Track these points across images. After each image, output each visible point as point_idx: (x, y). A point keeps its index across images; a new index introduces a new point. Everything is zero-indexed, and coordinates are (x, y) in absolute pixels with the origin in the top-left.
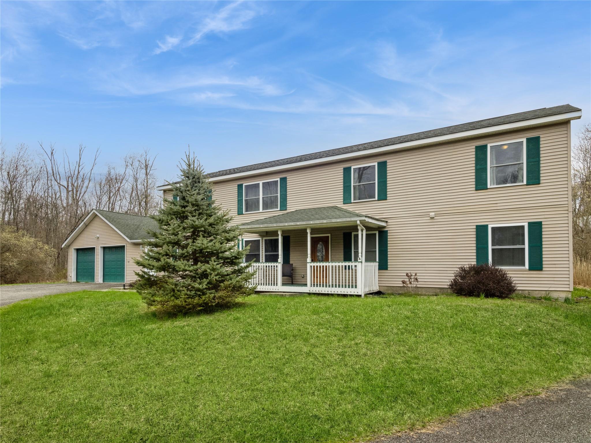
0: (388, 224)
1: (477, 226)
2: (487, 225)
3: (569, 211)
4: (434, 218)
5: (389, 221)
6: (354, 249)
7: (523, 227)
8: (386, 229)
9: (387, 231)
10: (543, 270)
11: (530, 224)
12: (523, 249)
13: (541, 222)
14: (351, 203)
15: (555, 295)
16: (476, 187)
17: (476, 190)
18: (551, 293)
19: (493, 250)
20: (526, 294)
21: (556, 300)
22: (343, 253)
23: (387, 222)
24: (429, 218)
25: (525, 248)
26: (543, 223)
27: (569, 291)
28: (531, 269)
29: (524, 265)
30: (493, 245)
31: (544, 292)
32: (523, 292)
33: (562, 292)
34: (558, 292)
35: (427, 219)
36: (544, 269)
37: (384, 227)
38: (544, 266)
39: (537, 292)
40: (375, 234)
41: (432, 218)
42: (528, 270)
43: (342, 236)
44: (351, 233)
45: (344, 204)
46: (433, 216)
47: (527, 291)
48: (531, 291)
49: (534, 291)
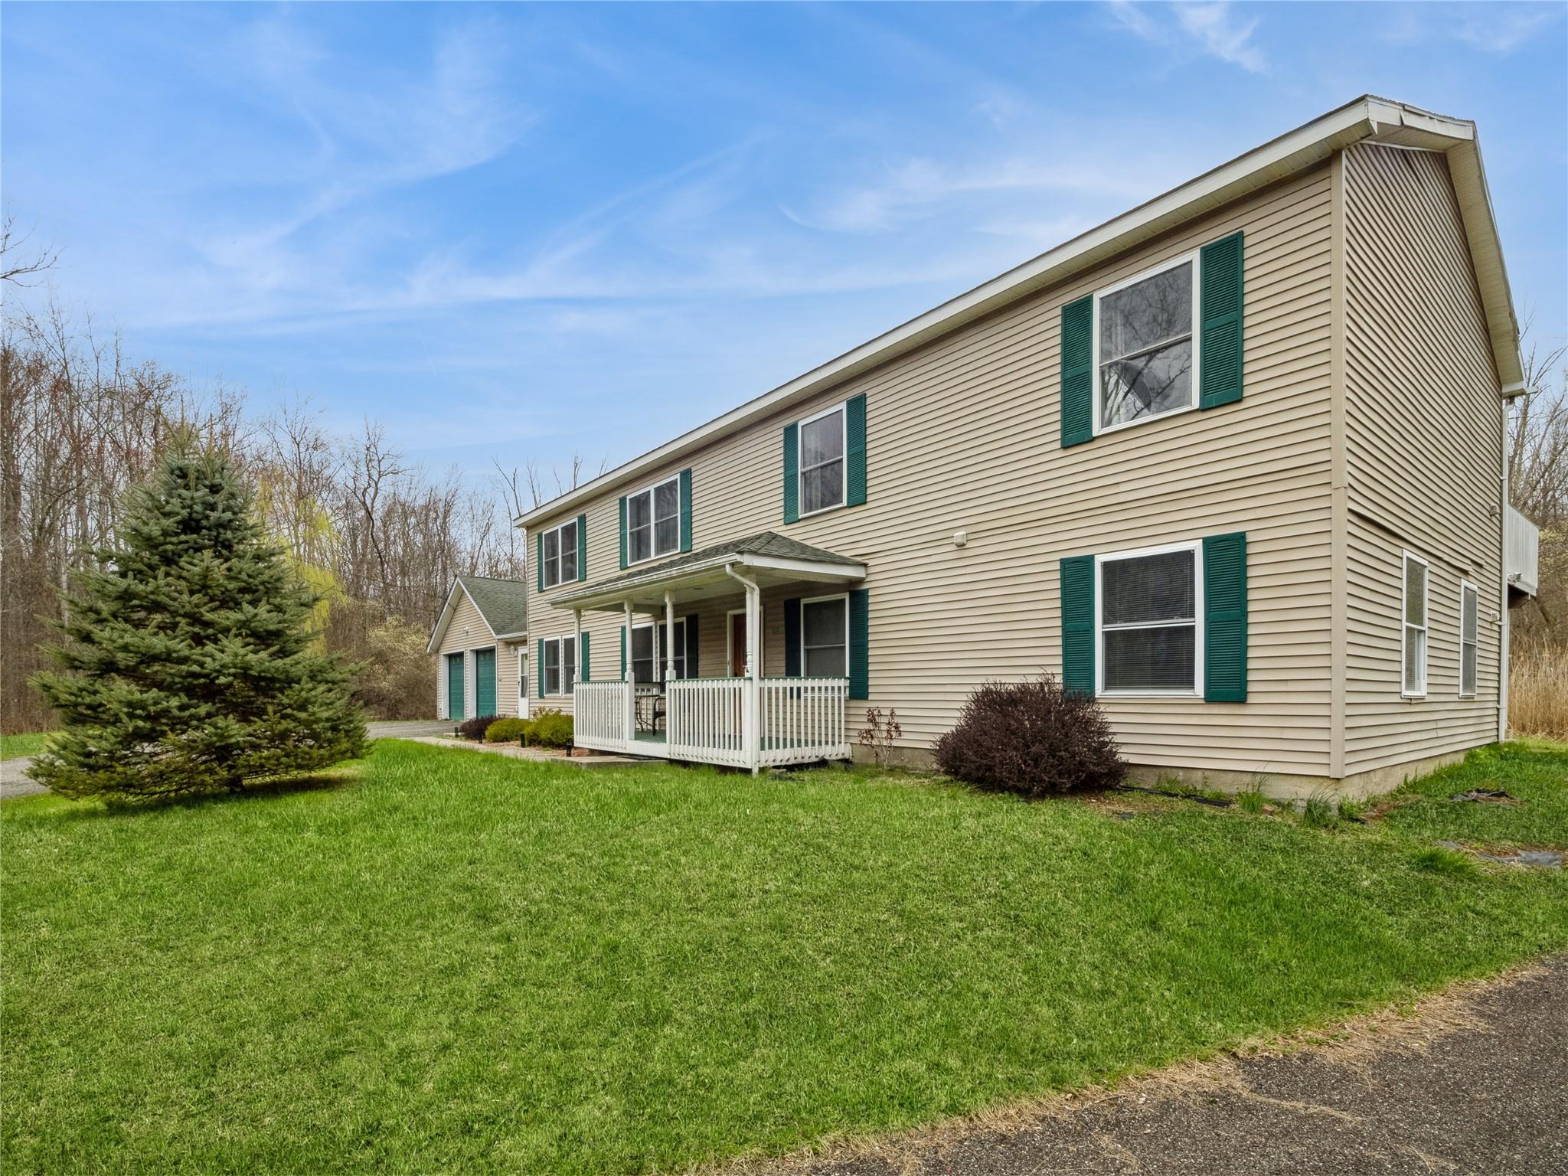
0: (871, 570)
1: (1063, 562)
2: (1092, 557)
3: (1334, 485)
4: (964, 545)
5: (871, 563)
6: (805, 644)
7: (1189, 555)
8: (865, 587)
9: (867, 590)
10: (1249, 701)
11: (1208, 542)
12: (1191, 630)
13: (1242, 536)
14: (799, 521)
15: (1282, 790)
16: (1063, 439)
17: (1065, 447)
18: (1271, 780)
19: (1108, 636)
20: (1197, 782)
21: (1284, 806)
22: (783, 656)
23: (865, 565)
24: (954, 547)
25: (1194, 627)
26: (1250, 538)
27: (1328, 777)
28: (1211, 698)
29: (1190, 683)
30: (1105, 621)
31: (1247, 779)
32: (1189, 774)
33: (1308, 779)
34: (1295, 780)
35: (947, 551)
36: (1251, 699)
37: (861, 581)
38: (1251, 688)
39: (1231, 775)
40: (843, 601)
41: (961, 546)
42: (1203, 702)
43: (782, 610)
44: (799, 600)
45: (786, 524)
46: (960, 541)
47: (1199, 773)
48: (1212, 773)
49: (1222, 774)
